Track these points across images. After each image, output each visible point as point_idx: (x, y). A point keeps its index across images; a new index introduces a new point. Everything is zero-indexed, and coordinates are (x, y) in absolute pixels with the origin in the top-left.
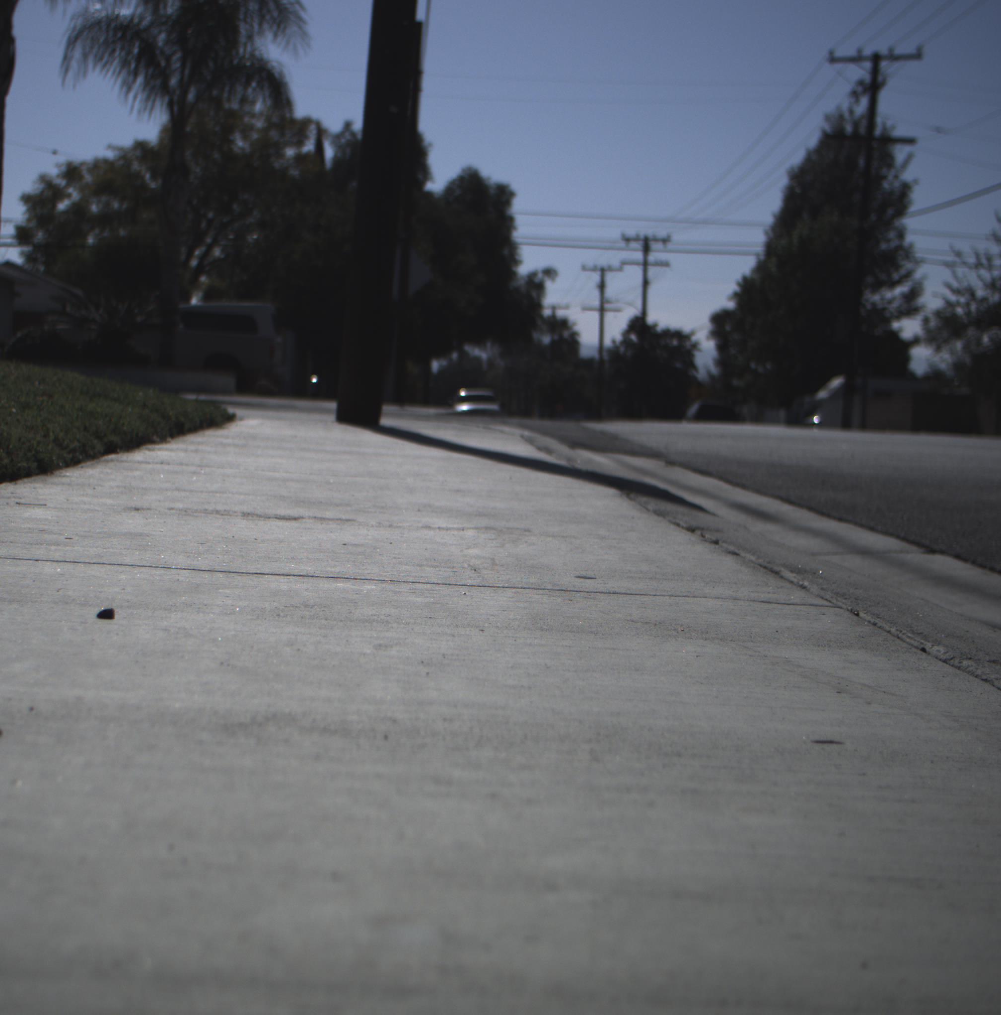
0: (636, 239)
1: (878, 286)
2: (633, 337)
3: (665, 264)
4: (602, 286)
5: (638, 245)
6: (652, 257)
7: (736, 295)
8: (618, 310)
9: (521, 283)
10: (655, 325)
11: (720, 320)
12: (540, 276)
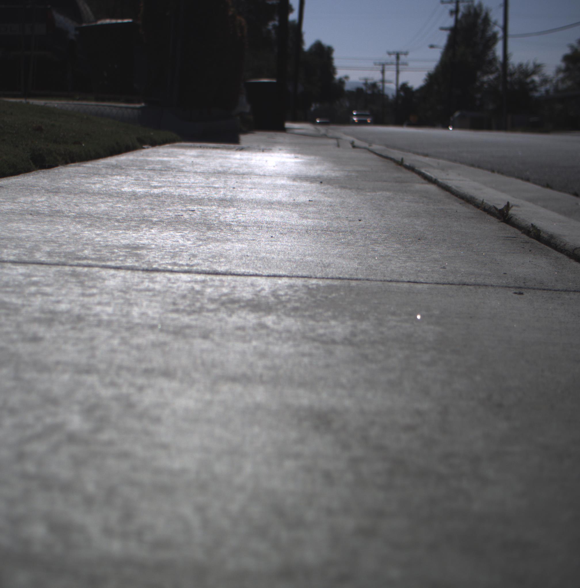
0: (393, 53)
3: (406, 64)
4: (383, 72)
6: (400, 62)
7: (426, 80)
9: (336, 81)
12: (343, 79)
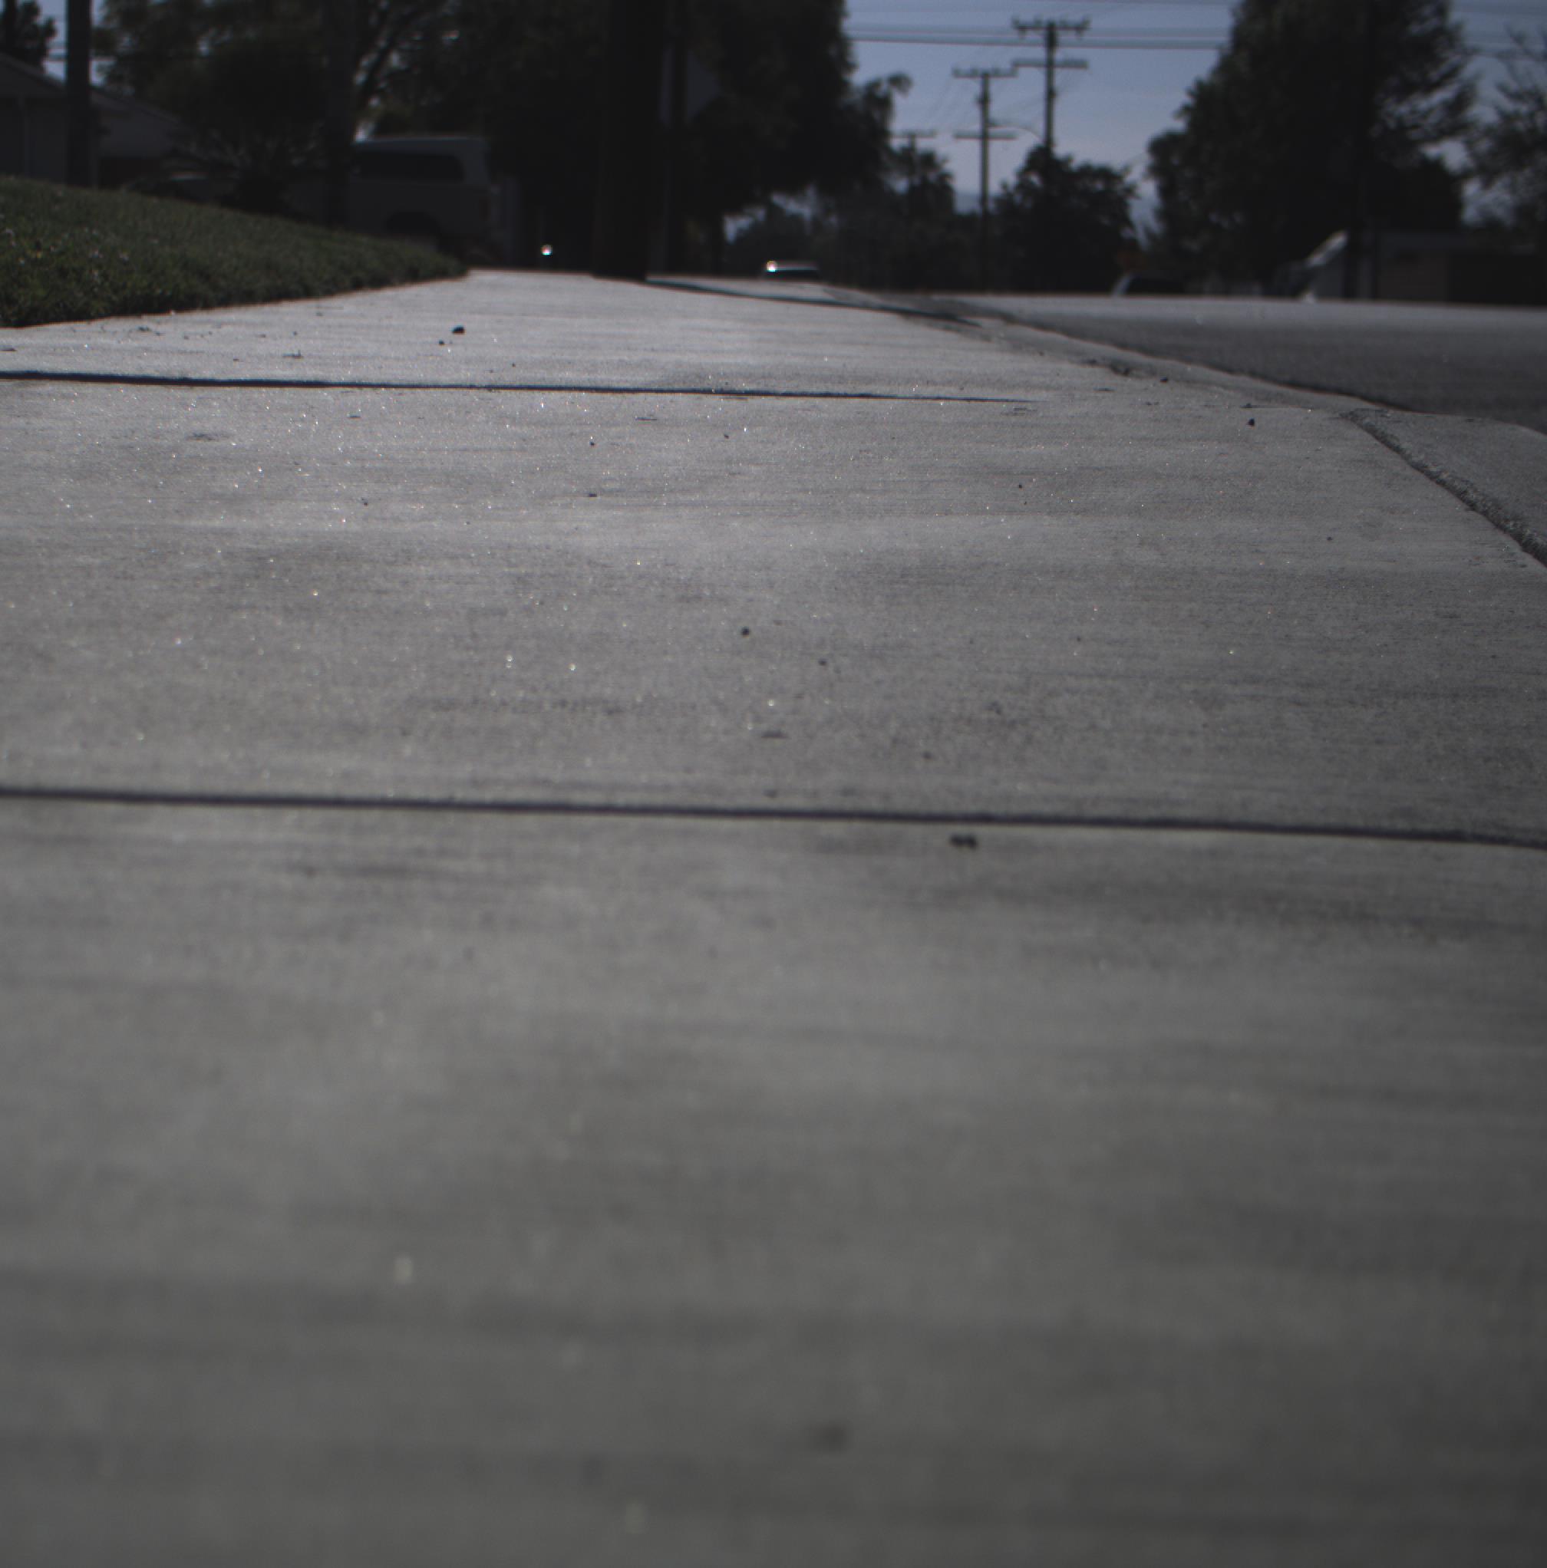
0: (1035, 26)
1: (1407, 90)
2: (1035, 179)
3: (1080, 65)
4: (984, 101)
5: (1037, 36)
6: (1059, 55)
7: (1186, 110)
8: (1009, 137)
9: (855, 98)
10: (1068, 160)
11: (1162, 148)
12: (884, 87)
